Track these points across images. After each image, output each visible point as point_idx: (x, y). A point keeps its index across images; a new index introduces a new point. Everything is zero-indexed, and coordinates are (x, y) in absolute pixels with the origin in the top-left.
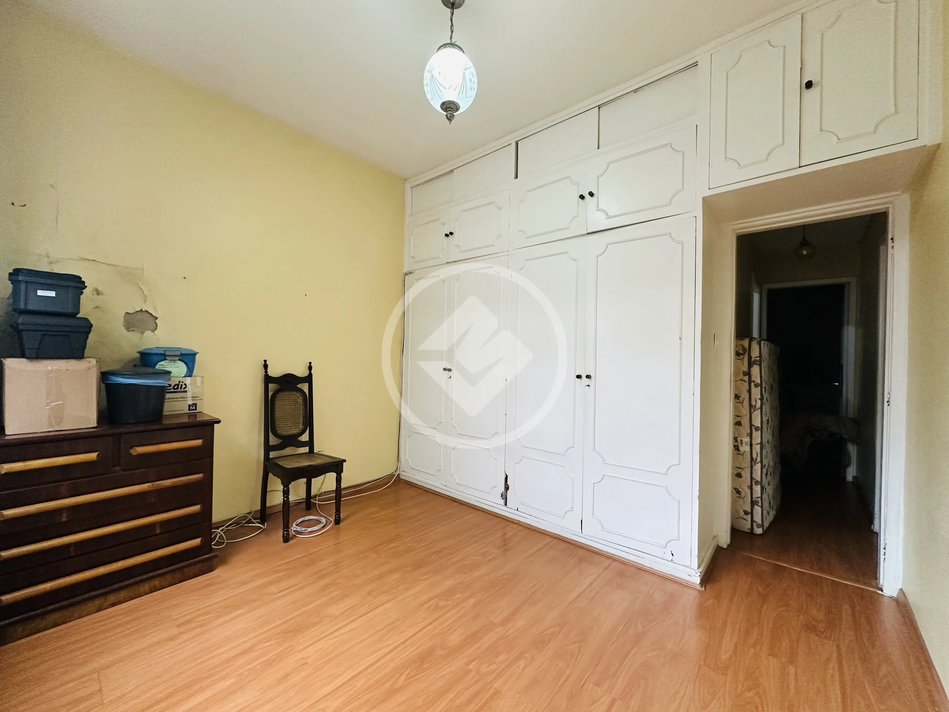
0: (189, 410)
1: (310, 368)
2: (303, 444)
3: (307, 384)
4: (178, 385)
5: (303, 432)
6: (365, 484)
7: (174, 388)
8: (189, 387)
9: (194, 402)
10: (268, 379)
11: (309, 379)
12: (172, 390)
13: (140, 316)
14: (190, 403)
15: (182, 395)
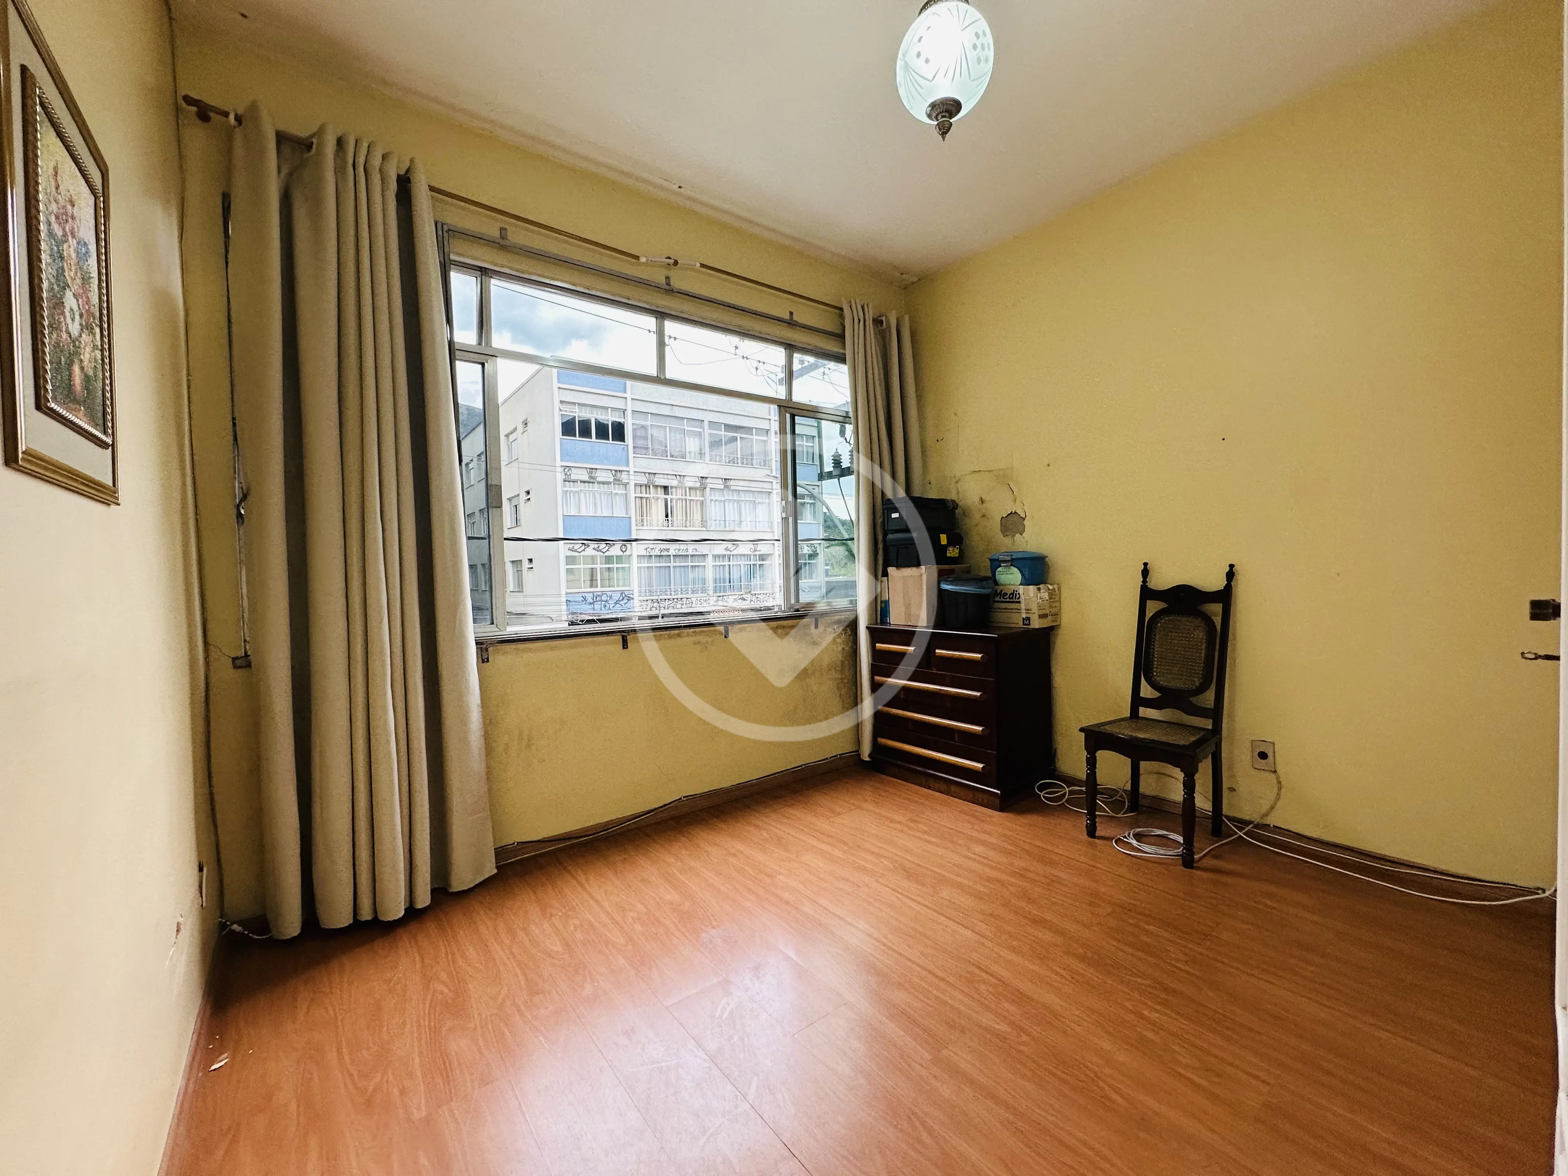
0: (1024, 624)
1: (1231, 575)
2: (1201, 712)
3: (1221, 605)
4: (1012, 594)
5: (1202, 689)
6: (1403, 864)
7: (1010, 598)
8: (1022, 596)
9: (1028, 615)
10: (1147, 593)
11: (1225, 596)
12: (1008, 600)
13: (1010, 518)
14: (1024, 616)
15: (1013, 606)
